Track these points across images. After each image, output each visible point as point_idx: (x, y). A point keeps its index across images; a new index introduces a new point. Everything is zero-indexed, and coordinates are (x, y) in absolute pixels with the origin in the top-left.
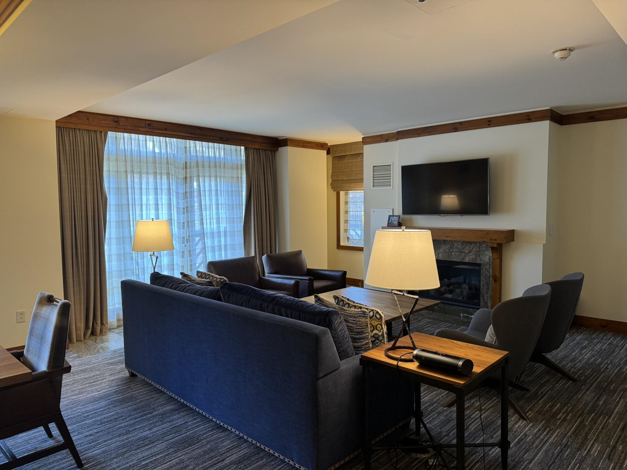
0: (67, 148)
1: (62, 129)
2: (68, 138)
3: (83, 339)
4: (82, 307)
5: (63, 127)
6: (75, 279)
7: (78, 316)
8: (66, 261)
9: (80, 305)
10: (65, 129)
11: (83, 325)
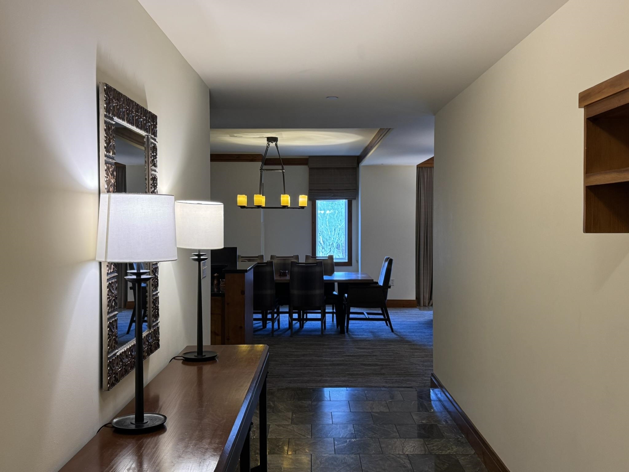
0: (425, 180)
1: (423, 168)
2: (426, 174)
3: (427, 305)
4: (429, 277)
5: (424, 167)
6: (425, 265)
7: (425, 290)
8: (420, 253)
9: (427, 283)
10: (425, 168)
11: (428, 296)
